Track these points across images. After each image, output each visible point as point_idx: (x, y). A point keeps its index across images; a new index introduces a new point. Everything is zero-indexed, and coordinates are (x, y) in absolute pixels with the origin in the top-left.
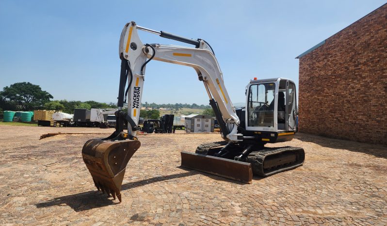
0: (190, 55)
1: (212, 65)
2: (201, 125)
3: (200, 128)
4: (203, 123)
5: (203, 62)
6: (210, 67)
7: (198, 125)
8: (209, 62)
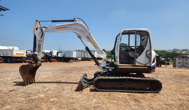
0: (67, 27)
1: (83, 29)
2: (181, 63)
3: (180, 65)
4: (183, 62)
5: (76, 29)
6: (81, 31)
7: (179, 63)
8: (80, 28)
